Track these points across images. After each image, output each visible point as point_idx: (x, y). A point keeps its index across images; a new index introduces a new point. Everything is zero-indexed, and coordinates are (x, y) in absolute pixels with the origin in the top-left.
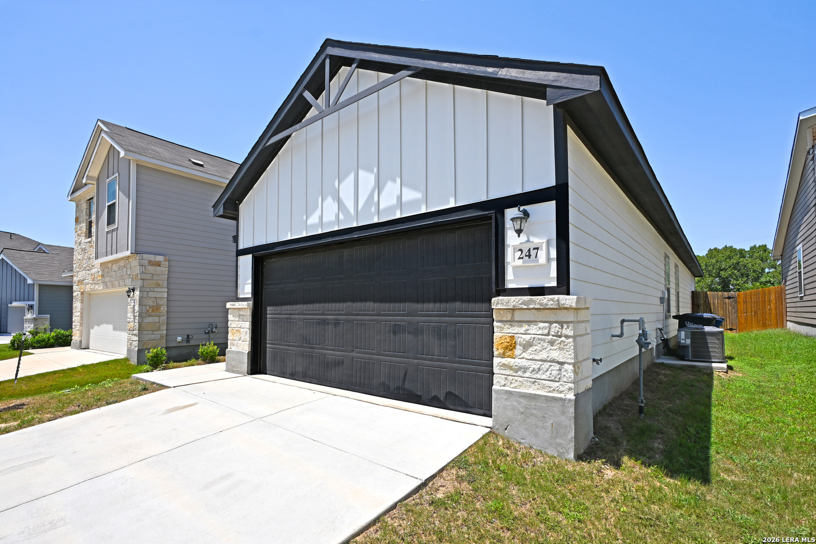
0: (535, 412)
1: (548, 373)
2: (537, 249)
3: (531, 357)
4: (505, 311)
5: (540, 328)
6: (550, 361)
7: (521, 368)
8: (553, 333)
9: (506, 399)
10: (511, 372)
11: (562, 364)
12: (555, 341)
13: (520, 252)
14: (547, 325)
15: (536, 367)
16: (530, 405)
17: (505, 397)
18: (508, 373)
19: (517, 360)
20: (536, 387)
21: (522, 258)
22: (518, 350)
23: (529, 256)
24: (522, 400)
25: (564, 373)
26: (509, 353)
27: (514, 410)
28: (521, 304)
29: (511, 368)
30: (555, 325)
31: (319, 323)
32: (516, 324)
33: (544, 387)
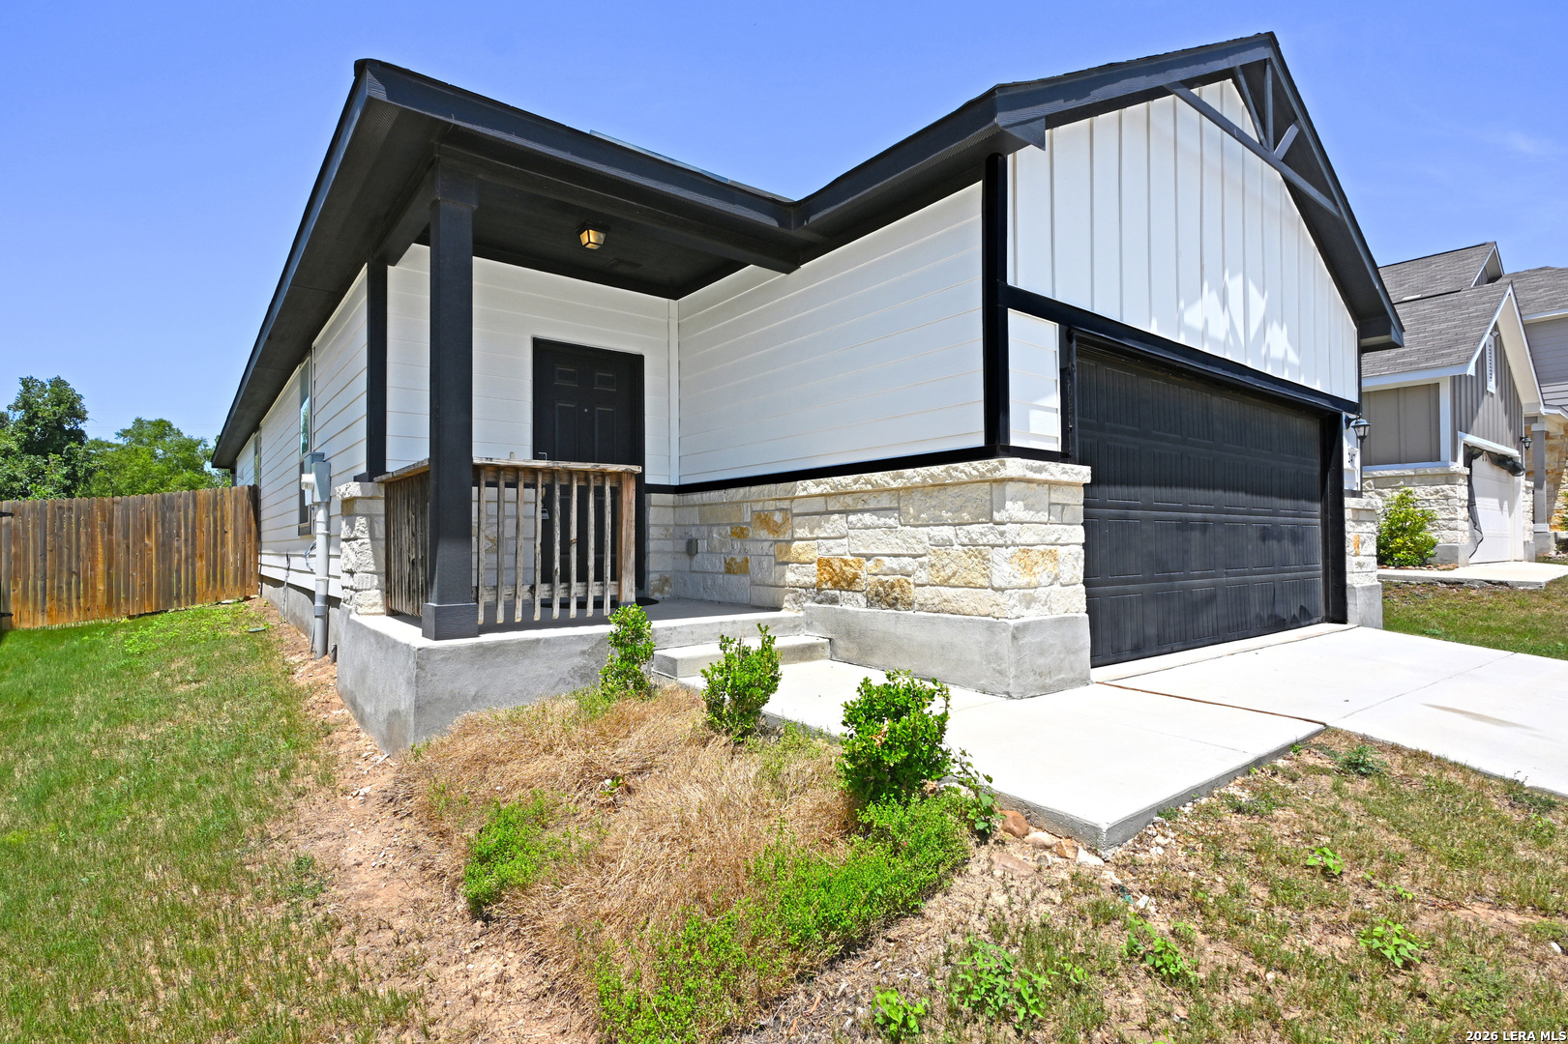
13: (1349, 456)
21: (1350, 462)
26: (1358, 551)
31: (1178, 527)
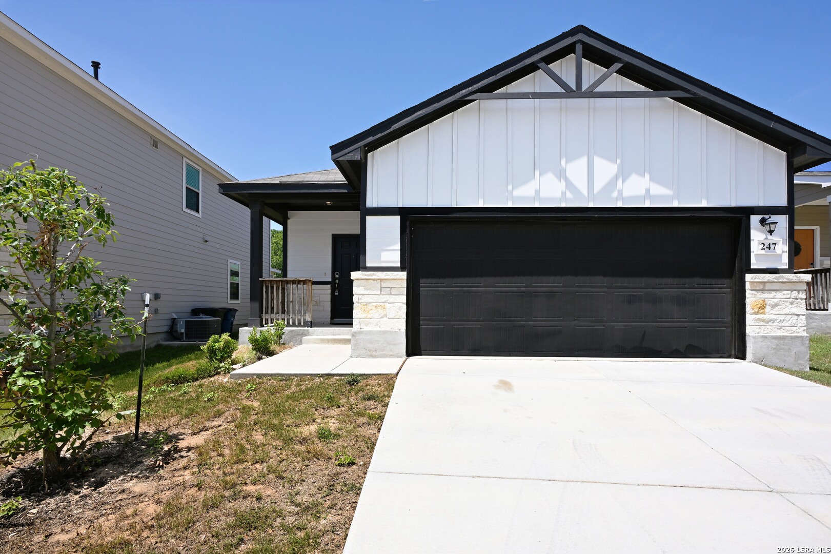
0: (783, 347)
1: (790, 322)
2: (775, 244)
3: (778, 313)
4: (758, 283)
5: (784, 294)
6: (791, 315)
7: (771, 320)
8: (793, 297)
9: (762, 342)
10: (764, 324)
11: (798, 315)
12: (794, 302)
13: (763, 245)
14: (789, 292)
15: (782, 319)
16: (780, 343)
17: (761, 340)
18: (761, 324)
19: (767, 315)
20: (781, 332)
21: (764, 249)
22: (768, 309)
23: (769, 248)
24: (774, 341)
25: (800, 321)
26: (762, 311)
27: (768, 347)
28: (773, 279)
29: (764, 321)
30: (794, 292)
32: (767, 292)
33: (788, 330)
